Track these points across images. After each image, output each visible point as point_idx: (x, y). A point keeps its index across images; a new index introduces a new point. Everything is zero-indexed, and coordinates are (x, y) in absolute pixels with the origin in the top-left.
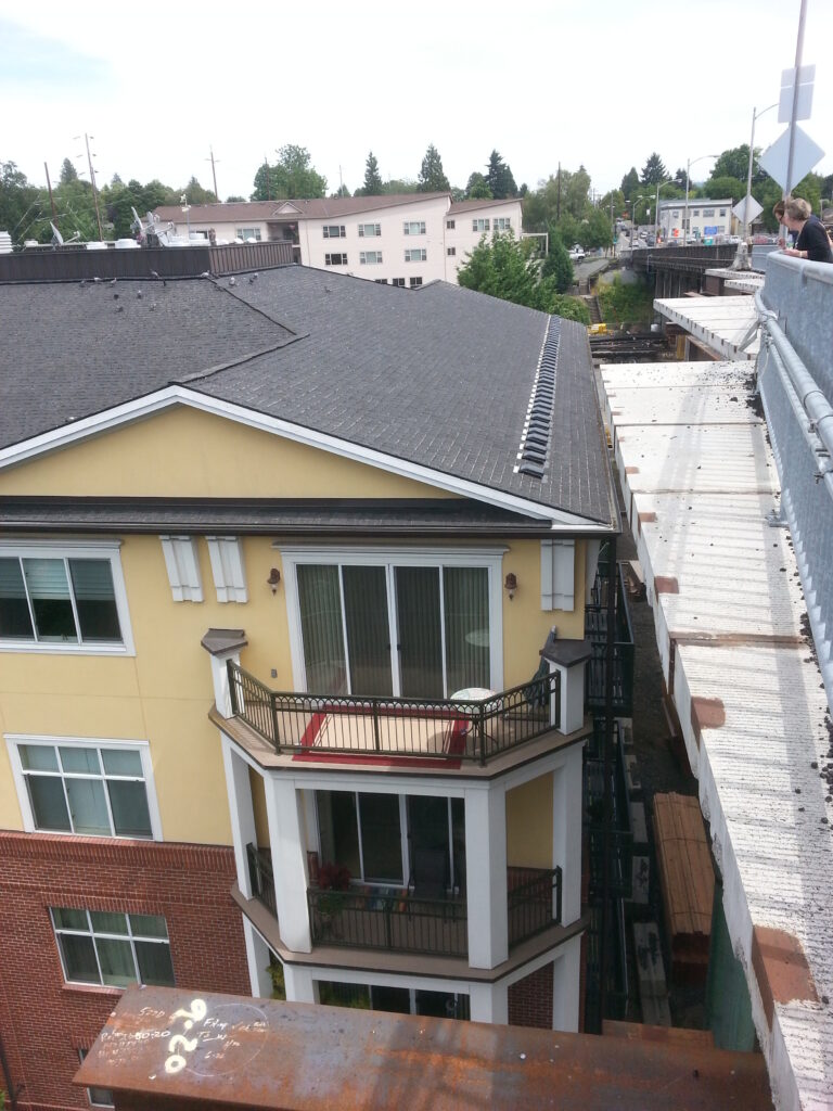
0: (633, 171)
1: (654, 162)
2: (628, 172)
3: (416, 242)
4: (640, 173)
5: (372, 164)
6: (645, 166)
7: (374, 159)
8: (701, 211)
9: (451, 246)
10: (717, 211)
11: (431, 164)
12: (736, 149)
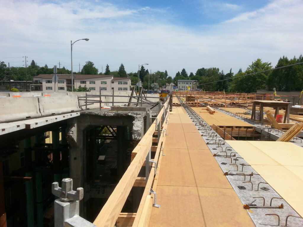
0: (179, 72)
1: (184, 71)
2: (178, 72)
3: (104, 86)
4: (180, 73)
5: (108, 67)
6: (182, 71)
7: (108, 66)
8: (185, 83)
9: (113, 87)
10: (189, 83)
11: (122, 68)
12: (201, 69)
